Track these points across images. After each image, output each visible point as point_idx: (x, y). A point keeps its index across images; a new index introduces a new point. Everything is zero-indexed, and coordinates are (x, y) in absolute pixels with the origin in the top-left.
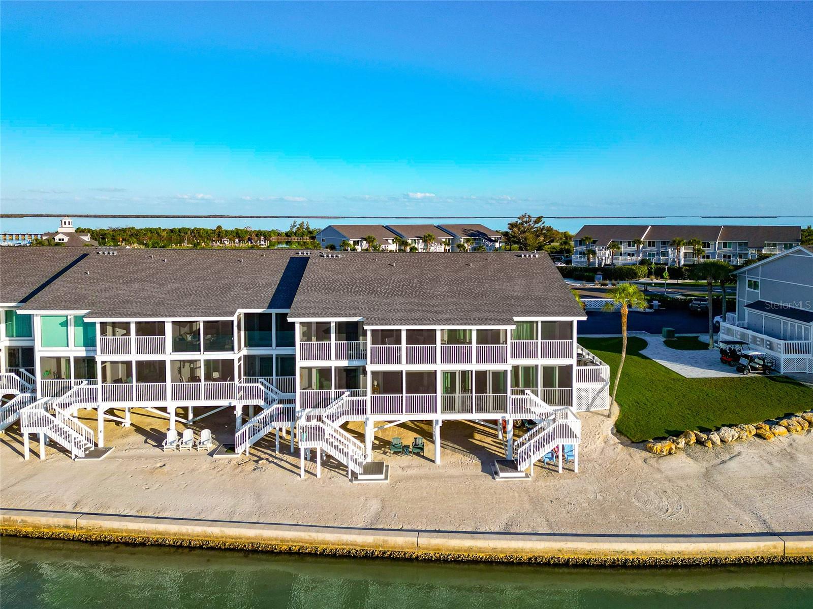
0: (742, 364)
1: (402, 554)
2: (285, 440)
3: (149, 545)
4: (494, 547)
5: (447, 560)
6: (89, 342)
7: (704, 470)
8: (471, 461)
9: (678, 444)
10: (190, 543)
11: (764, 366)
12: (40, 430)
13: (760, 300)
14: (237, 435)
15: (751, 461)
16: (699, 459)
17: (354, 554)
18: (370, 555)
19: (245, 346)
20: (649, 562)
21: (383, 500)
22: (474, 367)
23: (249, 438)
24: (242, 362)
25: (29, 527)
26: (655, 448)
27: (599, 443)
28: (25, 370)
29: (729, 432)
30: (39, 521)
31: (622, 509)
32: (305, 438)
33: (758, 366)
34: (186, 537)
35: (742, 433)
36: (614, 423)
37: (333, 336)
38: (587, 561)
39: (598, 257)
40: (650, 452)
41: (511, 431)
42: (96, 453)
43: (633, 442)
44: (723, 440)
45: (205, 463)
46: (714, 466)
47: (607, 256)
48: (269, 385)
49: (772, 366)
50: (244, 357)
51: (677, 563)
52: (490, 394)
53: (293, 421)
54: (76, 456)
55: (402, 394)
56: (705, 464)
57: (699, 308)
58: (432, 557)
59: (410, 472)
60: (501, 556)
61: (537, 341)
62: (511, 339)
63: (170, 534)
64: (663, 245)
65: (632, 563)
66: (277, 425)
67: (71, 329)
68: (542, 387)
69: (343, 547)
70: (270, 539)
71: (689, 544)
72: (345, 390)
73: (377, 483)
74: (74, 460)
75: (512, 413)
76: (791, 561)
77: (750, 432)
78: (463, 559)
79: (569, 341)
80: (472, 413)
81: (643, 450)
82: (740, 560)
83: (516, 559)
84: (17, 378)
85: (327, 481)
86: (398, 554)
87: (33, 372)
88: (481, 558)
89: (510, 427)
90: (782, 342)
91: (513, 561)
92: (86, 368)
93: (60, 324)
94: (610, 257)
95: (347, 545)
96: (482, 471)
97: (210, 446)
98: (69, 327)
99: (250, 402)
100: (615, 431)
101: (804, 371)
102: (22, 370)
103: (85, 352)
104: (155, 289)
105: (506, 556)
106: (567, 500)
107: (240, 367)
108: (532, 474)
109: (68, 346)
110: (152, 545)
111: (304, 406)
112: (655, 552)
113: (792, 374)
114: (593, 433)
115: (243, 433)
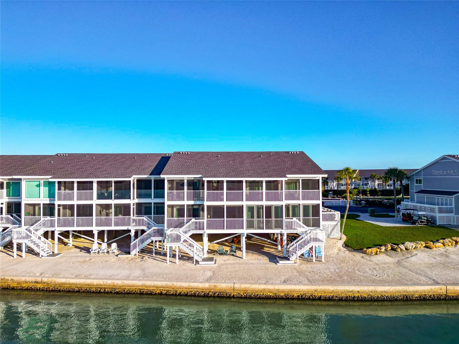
0: (415, 220)
1: (225, 294)
2: (158, 250)
3: (82, 292)
4: (278, 289)
5: (251, 297)
6: (51, 195)
7: (397, 261)
8: (263, 258)
9: (381, 249)
10: (105, 290)
11: (427, 220)
12: (23, 241)
13: (423, 189)
14: (132, 244)
15: (423, 257)
16: (394, 256)
17: (197, 294)
18: (206, 295)
19: (137, 198)
20: (368, 298)
21: (213, 272)
22: (265, 203)
23: (138, 246)
24: (135, 206)
25: (15, 283)
26: (368, 251)
27: (336, 251)
28: (16, 215)
29: (410, 244)
30: (21, 279)
31: (350, 275)
32: (170, 241)
33: (424, 220)
34: (103, 287)
35: (417, 245)
36: (344, 242)
37: (186, 187)
38: (331, 297)
39: (329, 187)
40: (365, 254)
41: (285, 240)
42: (53, 255)
43: (355, 250)
44: (406, 248)
45: (114, 259)
46: (402, 259)
47: (335, 186)
48: (150, 220)
49: (432, 220)
50: (136, 204)
51: (384, 298)
52: (273, 219)
53: (163, 237)
54: (42, 256)
55: (224, 218)
56: (397, 259)
57: (388, 203)
58: (242, 295)
59: (228, 262)
60: (282, 294)
61: (299, 190)
62: (285, 190)
63: (94, 285)
64: (366, 179)
65: (357, 298)
66: (154, 239)
67: (42, 188)
68: (303, 216)
69: (191, 290)
70: (150, 287)
71: (391, 287)
72: (192, 218)
73: (210, 266)
74: (41, 258)
75: (286, 229)
76: (451, 298)
77: (422, 245)
78: (260, 296)
79: (318, 190)
80: (263, 229)
81: (361, 253)
82: (421, 297)
83: (291, 296)
84: (11, 218)
85: (182, 265)
86: (223, 294)
87: (20, 216)
88: (270, 296)
89: (285, 238)
90: (437, 207)
91: (289, 297)
92: (49, 210)
93: (36, 186)
94: (336, 187)
95: (194, 289)
96: (269, 262)
97: (117, 252)
98: (41, 187)
99: (139, 228)
100: (344, 246)
101: (450, 224)
102: (14, 215)
103: (49, 201)
104: (88, 168)
105: (285, 294)
106: (319, 272)
107: (134, 208)
108: (298, 262)
109: (40, 198)
110: (83, 292)
111: (168, 227)
112: (371, 292)
113: (443, 225)
114: (332, 247)
115: (135, 243)
